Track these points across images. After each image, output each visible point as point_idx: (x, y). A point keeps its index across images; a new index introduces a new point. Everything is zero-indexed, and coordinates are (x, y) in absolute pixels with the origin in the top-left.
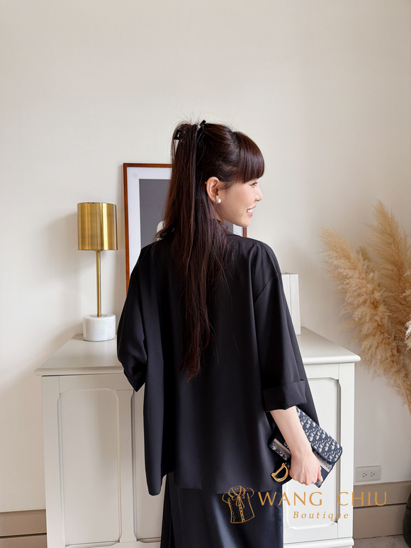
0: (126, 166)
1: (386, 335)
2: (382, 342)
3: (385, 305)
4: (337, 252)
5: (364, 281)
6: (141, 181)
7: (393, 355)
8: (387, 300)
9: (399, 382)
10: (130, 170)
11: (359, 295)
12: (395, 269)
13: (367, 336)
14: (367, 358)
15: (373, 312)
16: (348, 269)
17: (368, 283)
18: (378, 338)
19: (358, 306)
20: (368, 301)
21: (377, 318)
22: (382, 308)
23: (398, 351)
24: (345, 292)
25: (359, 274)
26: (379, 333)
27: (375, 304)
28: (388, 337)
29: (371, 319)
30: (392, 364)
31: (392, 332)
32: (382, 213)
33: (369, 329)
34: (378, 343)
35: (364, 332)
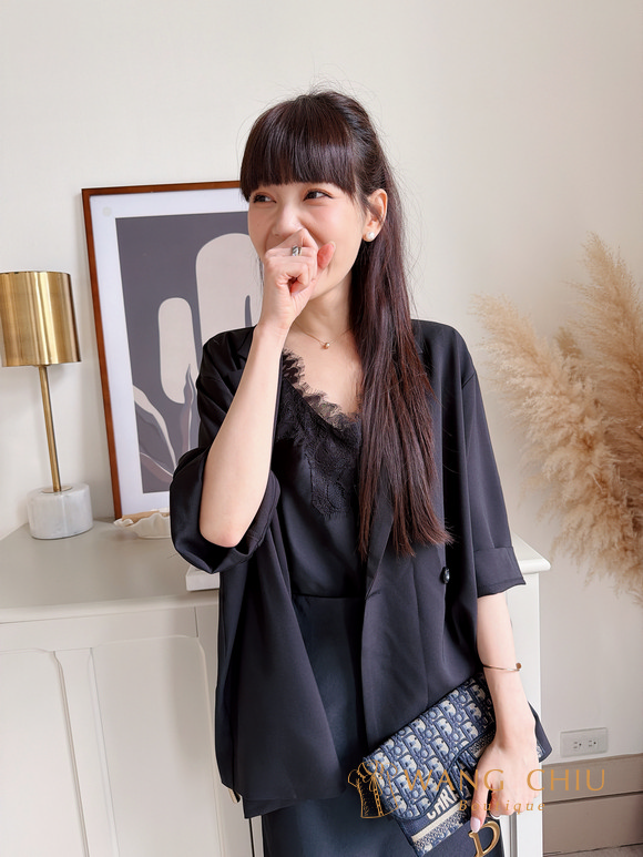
0: (88, 194)
1: (611, 500)
2: (602, 514)
3: (606, 445)
5: (564, 399)
6: (119, 221)
7: (624, 538)
8: (612, 431)
10: (95, 201)
12: (627, 370)
13: (572, 504)
14: (575, 546)
15: (583, 457)
16: (533, 376)
17: (572, 401)
18: (596, 506)
19: (553, 449)
20: (574, 438)
22: (601, 451)
23: (636, 529)
24: (526, 421)
25: (554, 384)
26: (596, 497)
27: (589, 442)
28: (615, 503)
29: (579, 473)
30: (622, 554)
31: (623, 493)
32: (600, 258)
33: (575, 491)
34: (595, 518)
35: (566, 496)
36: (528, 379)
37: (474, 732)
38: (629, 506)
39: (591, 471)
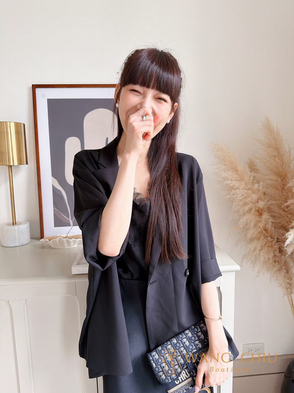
0: (35, 87)
1: (269, 239)
2: (265, 245)
3: (268, 213)
4: (225, 165)
5: (250, 192)
6: (49, 100)
7: (275, 256)
9: (281, 278)
10: (38, 90)
12: (279, 180)
13: (252, 240)
14: (252, 259)
15: (257, 219)
16: (236, 180)
17: (253, 193)
18: (262, 241)
19: (244, 214)
20: (253, 210)
22: (265, 216)
23: (280, 251)
24: (232, 201)
25: (245, 185)
26: (263, 237)
27: (260, 212)
28: (271, 240)
29: (255, 226)
30: (273, 264)
31: (275, 236)
32: (268, 128)
33: (253, 234)
34: (262, 246)
35: (249, 236)
36: (233, 182)
37: (200, 346)
38: (277, 242)
39: (261, 225)
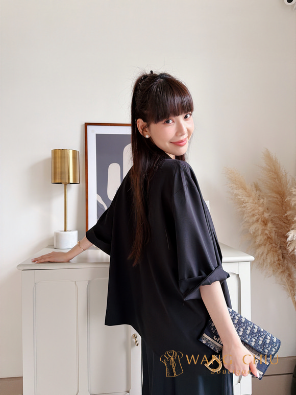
0: (87, 124)
1: (274, 245)
2: (271, 250)
3: (272, 223)
4: (236, 184)
5: (256, 205)
6: (96, 134)
7: (279, 260)
8: (274, 219)
9: (284, 280)
10: (89, 127)
11: (253, 215)
12: (279, 197)
13: (260, 246)
15: (263, 227)
17: (259, 206)
18: (268, 247)
19: (253, 223)
20: (260, 220)
21: (267, 232)
22: (270, 225)
23: (283, 257)
24: (243, 213)
25: (253, 200)
26: (268, 243)
27: (265, 222)
29: (262, 233)
30: (278, 266)
31: (278, 243)
32: (268, 157)
33: (261, 240)
34: (268, 251)
35: (257, 243)
36: (244, 197)
38: (280, 248)
